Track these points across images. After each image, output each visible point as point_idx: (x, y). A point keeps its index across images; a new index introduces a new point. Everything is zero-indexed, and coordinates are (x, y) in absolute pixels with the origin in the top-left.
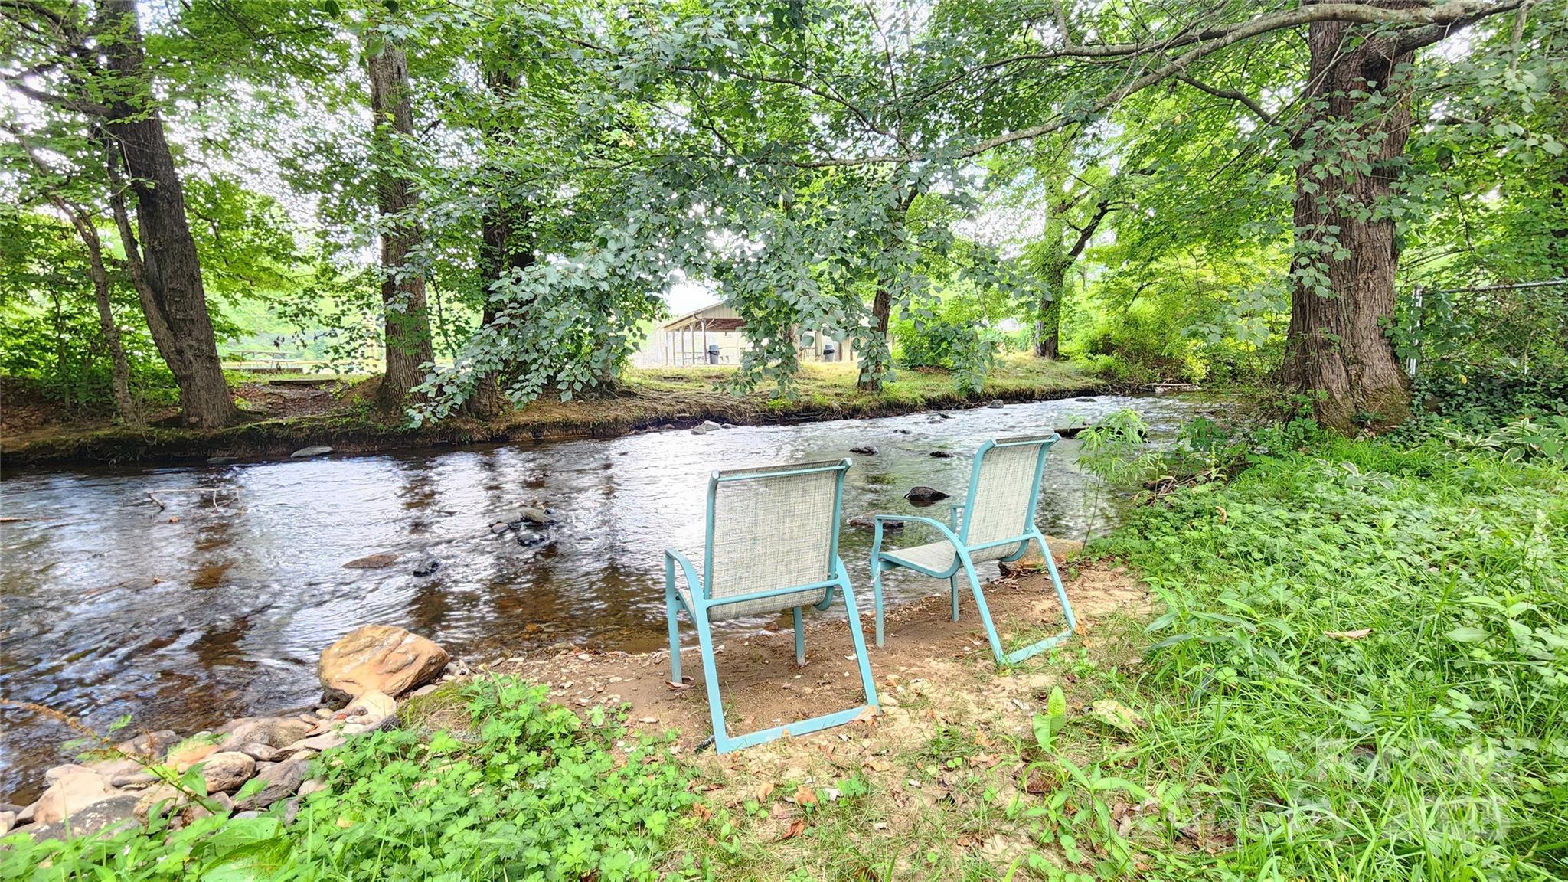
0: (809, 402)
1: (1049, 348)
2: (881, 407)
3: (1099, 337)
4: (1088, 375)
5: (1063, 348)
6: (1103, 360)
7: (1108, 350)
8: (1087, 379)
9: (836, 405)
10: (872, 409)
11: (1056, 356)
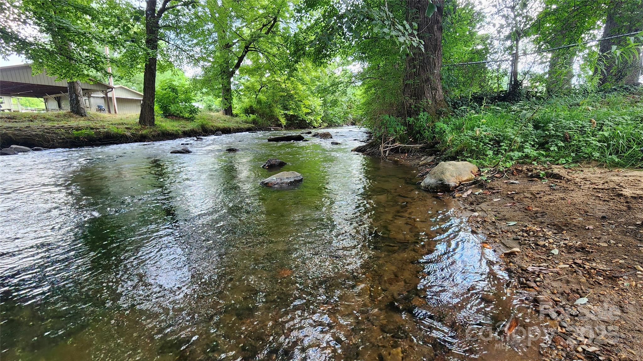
0: (107, 132)
1: (228, 111)
2: (159, 135)
3: (248, 107)
4: (247, 123)
5: (234, 112)
6: (252, 117)
7: (253, 112)
8: (248, 125)
9: (128, 134)
10: (153, 136)
11: (232, 115)
